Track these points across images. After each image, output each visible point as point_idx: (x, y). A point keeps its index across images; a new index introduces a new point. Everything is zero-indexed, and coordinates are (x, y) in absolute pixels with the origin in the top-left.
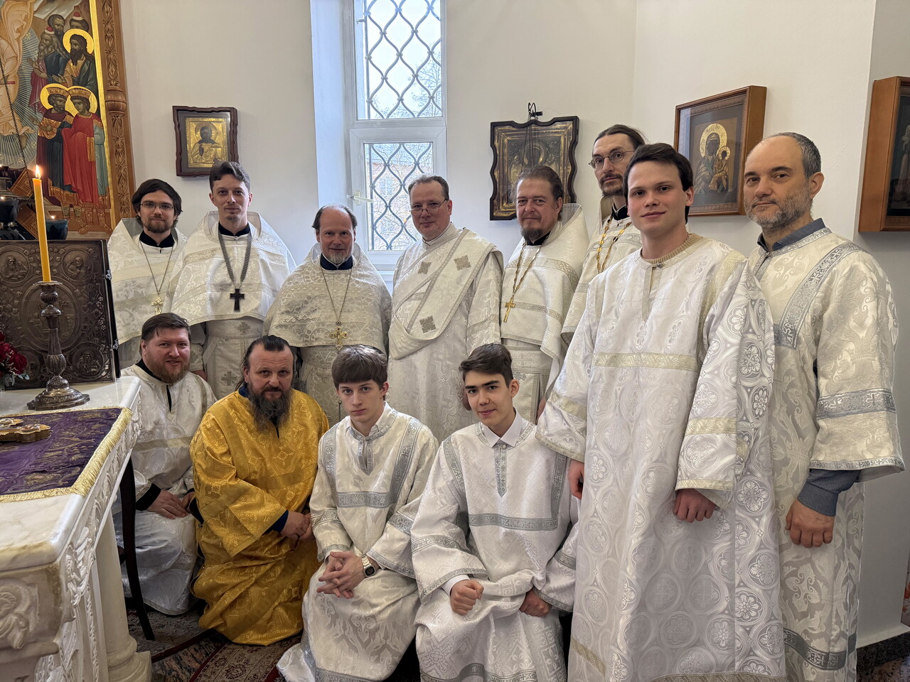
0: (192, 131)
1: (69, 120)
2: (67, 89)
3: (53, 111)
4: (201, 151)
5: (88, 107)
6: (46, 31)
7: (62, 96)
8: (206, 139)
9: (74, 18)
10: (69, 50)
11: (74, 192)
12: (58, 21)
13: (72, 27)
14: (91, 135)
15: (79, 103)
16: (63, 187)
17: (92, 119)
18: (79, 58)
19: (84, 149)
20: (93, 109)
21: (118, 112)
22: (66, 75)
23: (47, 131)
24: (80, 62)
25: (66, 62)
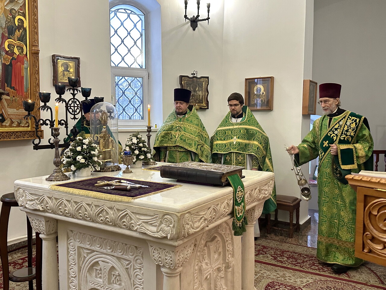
0: (60, 66)
5: (23, 51)
8: (66, 70)
10: (17, 26)
14: (23, 64)
17: (24, 57)
18: (21, 29)
19: (20, 70)
23: (6, 61)
25: (15, 30)
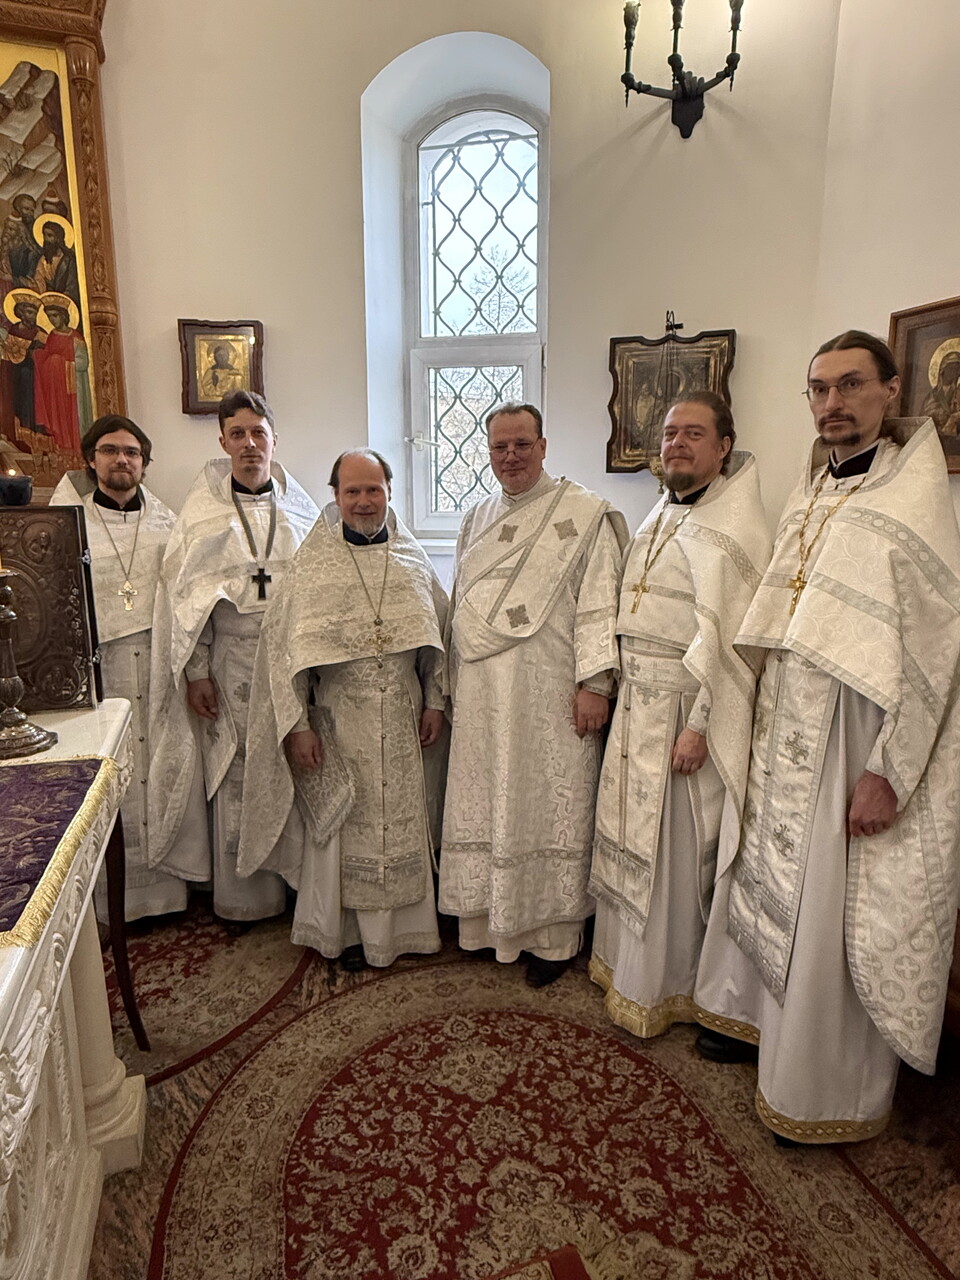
0: (204, 353)
1: (41, 338)
2: (40, 297)
3: (21, 326)
4: (215, 380)
5: (66, 320)
6: (11, 217)
7: (32, 306)
8: (220, 364)
9: (48, 199)
10: (41, 245)
11: (49, 435)
12: (26, 203)
13: (45, 211)
14: (71, 358)
15: (55, 315)
16: (34, 429)
17: (71, 338)
18: (55, 254)
19: (61, 378)
20: (73, 324)
21: (105, 326)
22: (37, 277)
23: (12, 353)
24: (56, 260)
25: (37, 259)
